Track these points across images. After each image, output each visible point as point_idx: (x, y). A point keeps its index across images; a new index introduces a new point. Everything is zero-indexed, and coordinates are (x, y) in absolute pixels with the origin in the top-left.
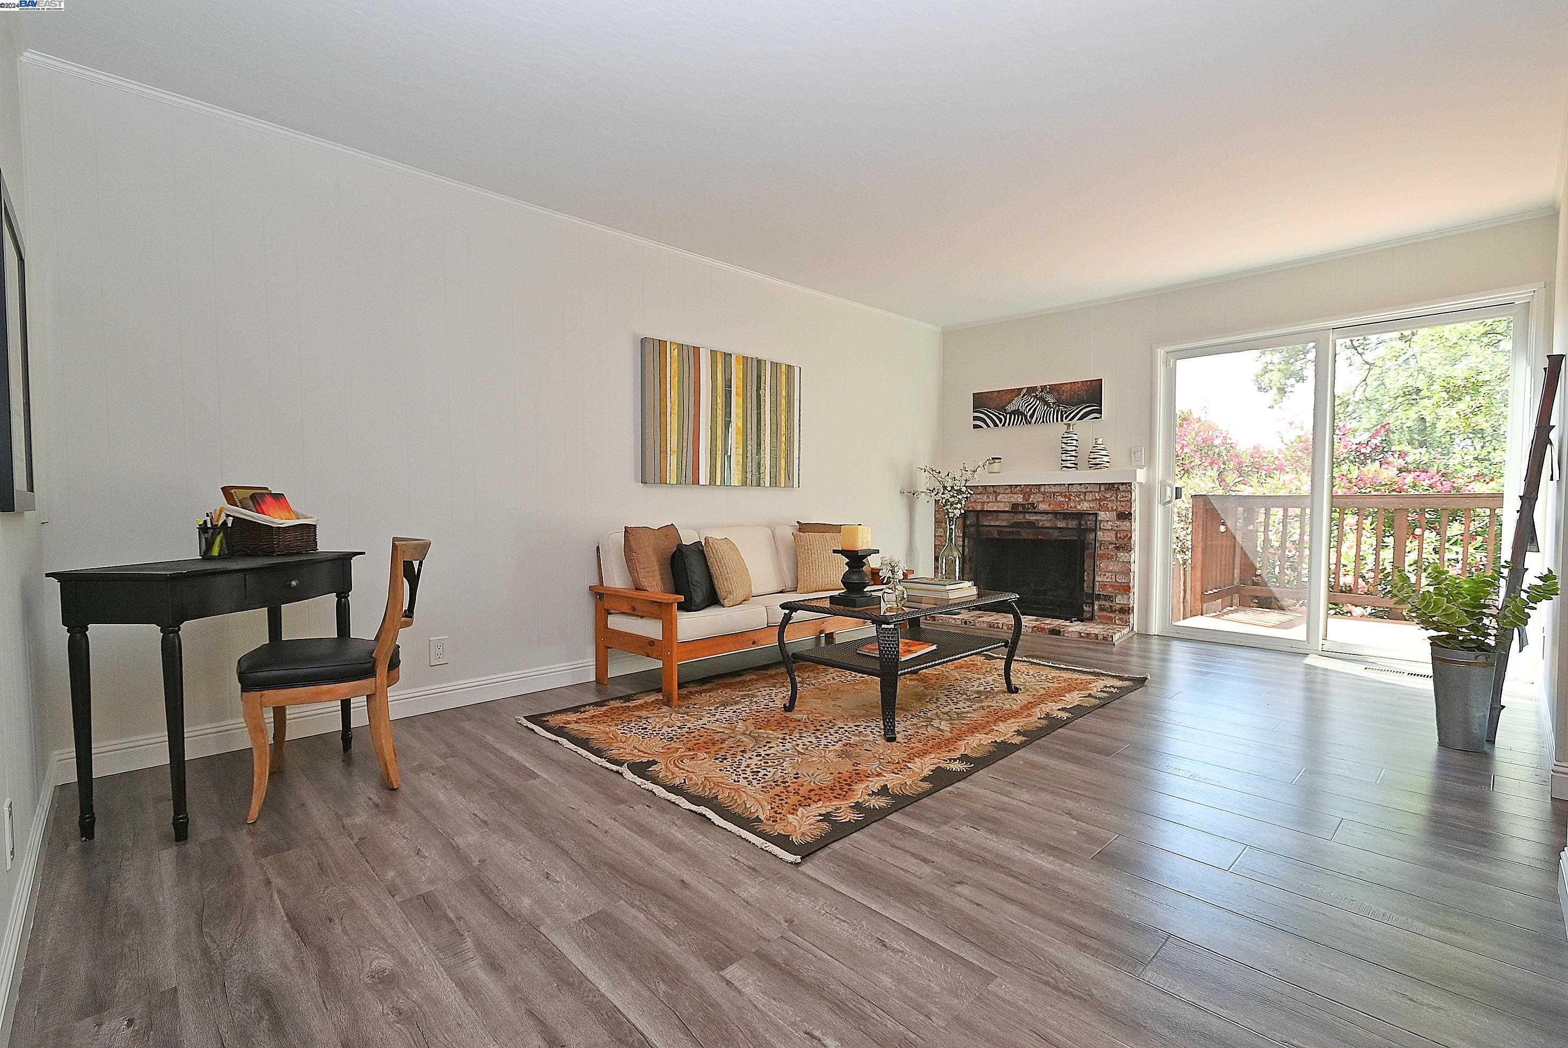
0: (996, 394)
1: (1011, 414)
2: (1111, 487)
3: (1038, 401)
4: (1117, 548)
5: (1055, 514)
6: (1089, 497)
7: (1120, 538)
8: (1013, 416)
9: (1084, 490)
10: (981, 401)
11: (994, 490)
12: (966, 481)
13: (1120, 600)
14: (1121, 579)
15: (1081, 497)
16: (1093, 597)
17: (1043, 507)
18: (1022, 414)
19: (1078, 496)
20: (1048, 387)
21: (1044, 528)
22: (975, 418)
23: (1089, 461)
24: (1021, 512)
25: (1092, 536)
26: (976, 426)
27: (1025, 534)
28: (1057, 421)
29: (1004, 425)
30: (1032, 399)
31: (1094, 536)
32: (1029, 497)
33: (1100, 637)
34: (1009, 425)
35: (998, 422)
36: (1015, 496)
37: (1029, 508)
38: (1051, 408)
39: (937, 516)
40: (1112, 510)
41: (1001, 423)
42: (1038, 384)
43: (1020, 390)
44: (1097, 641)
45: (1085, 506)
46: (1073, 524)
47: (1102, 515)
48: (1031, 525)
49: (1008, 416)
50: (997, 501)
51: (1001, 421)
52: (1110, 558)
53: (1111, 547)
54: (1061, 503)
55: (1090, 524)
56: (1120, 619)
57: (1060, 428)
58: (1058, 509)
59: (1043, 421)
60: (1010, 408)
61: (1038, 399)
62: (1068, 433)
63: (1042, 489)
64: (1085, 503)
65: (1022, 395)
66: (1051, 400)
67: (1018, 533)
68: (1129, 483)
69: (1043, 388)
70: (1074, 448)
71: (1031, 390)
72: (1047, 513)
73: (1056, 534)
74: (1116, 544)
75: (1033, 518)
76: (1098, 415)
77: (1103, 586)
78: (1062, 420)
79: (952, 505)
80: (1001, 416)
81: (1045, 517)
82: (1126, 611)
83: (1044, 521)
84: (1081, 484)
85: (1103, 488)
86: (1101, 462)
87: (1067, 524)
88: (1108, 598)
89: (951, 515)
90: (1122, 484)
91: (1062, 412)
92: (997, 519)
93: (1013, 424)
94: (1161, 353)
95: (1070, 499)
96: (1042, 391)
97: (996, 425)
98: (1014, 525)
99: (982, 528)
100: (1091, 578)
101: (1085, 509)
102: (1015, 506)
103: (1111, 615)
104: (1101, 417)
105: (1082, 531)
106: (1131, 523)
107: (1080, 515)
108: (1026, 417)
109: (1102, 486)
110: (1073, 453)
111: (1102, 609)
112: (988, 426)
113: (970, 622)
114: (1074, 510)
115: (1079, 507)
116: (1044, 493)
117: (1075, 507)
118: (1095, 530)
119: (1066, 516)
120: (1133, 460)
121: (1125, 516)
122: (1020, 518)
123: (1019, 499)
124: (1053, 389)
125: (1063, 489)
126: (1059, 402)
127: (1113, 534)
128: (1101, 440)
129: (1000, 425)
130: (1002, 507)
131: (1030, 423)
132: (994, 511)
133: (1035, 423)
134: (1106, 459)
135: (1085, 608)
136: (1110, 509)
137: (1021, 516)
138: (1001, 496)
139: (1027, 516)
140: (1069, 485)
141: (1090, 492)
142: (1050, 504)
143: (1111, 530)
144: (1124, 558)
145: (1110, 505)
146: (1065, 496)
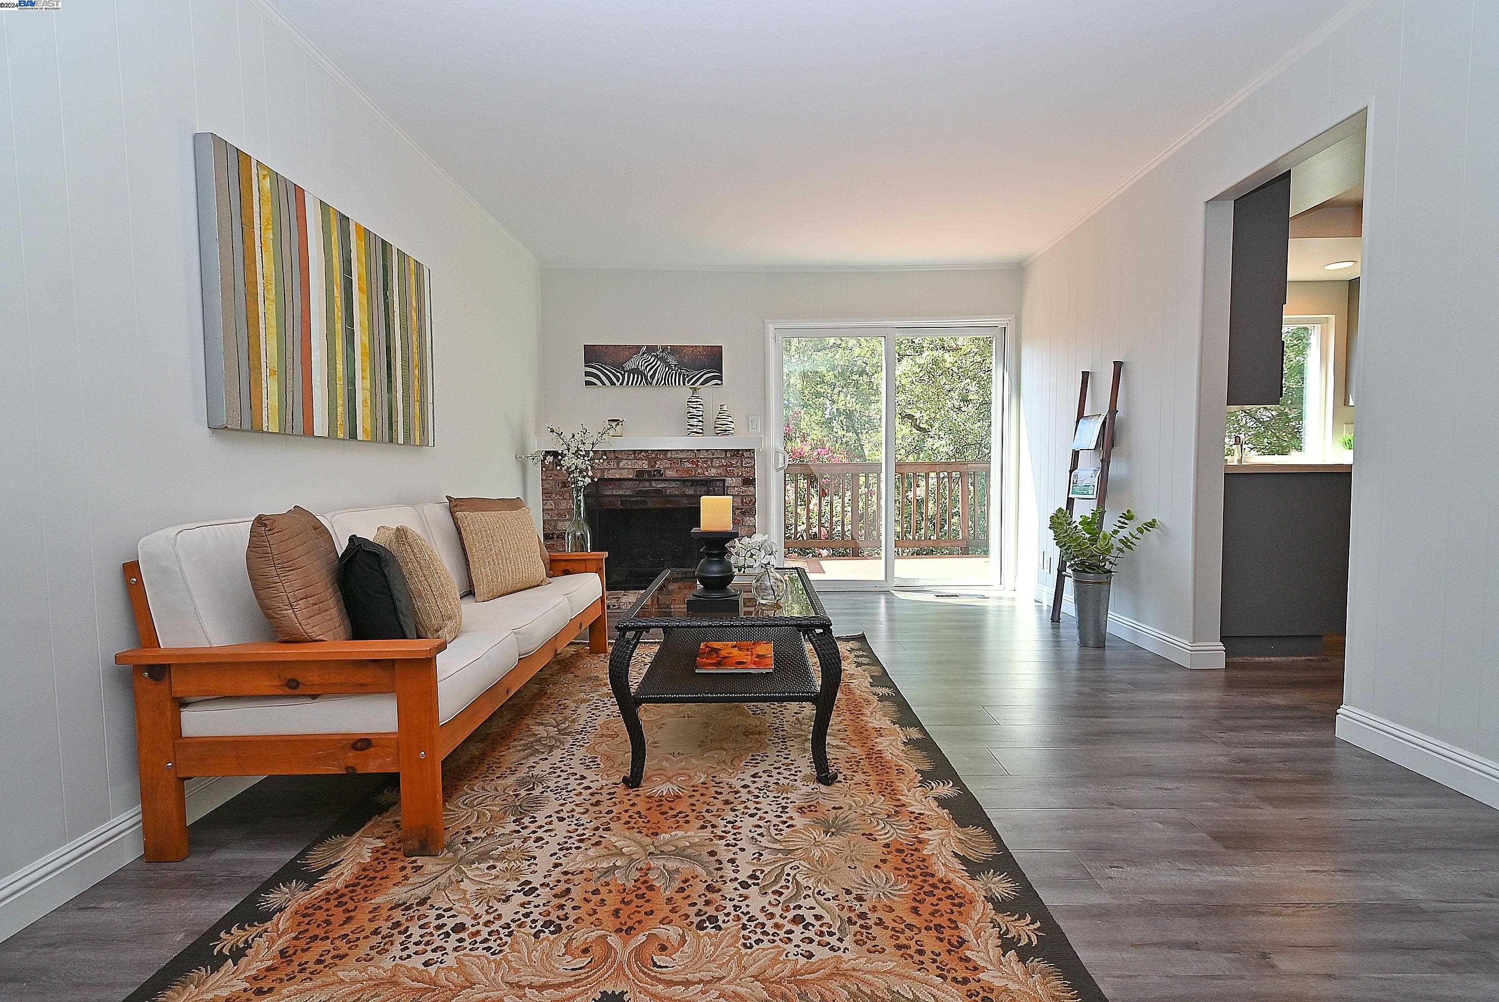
0: (610, 349)
1: (629, 372)
2: (736, 453)
3: (659, 363)
4: (743, 513)
5: (683, 480)
6: (716, 463)
7: (746, 503)
8: (632, 375)
9: (711, 456)
10: (593, 355)
11: (615, 456)
12: (593, 444)
15: (709, 463)
17: (670, 473)
18: (642, 373)
19: (705, 462)
20: (669, 347)
21: (671, 496)
22: (587, 374)
23: (715, 428)
24: (647, 480)
26: (588, 383)
27: (652, 503)
28: (679, 384)
29: (621, 384)
30: (653, 359)
32: (655, 462)
34: (627, 384)
35: (615, 380)
36: (640, 462)
37: (657, 475)
38: (673, 370)
39: (546, 486)
40: (738, 476)
41: (618, 382)
42: (659, 344)
43: (639, 347)
45: (713, 472)
46: (701, 491)
47: (729, 481)
48: (658, 492)
49: (626, 374)
50: (618, 468)
51: (618, 379)
52: (736, 523)
53: (738, 512)
54: (688, 470)
55: (719, 490)
57: (685, 392)
58: (685, 476)
59: (665, 384)
60: (629, 365)
61: (659, 359)
62: (697, 397)
63: (669, 455)
64: (712, 470)
65: (641, 354)
66: (672, 362)
67: (644, 502)
68: (752, 450)
69: (664, 348)
70: (701, 413)
71: (651, 349)
72: (675, 481)
74: (742, 509)
75: (661, 485)
76: (719, 382)
78: (684, 384)
79: (581, 472)
80: (618, 374)
81: (674, 484)
83: (672, 489)
84: (707, 450)
85: (728, 455)
86: (728, 429)
87: (695, 491)
89: (580, 484)
90: (746, 450)
91: (684, 375)
92: (620, 488)
93: (632, 384)
94: (771, 327)
95: (697, 465)
96: (663, 351)
97: (613, 384)
98: (640, 493)
99: (603, 499)
101: (713, 475)
102: (640, 473)
104: (722, 384)
106: (754, 488)
107: (708, 482)
108: (646, 380)
109: (728, 453)
110: (700, 418)
112: (603, 384)
114: (701, 477)
115: (706, 474)
116: (670, 459)
117: (703, 474)
119: (694, 483)
120: (750, 428)
121: (750, 482)
122: (646, 486)
123: (645, 465)
124: (675, 350)
125: (691, 455)
126: (680, 365)
127: (739, 500)
128: (726, 406)
129: (618, 384)
130: (625, 474)
131: (651, 384)
132: (617, 480)
133: (656, 385)
134: (732, 426)
136: (736, 475)
137: (647, 484)
138: (624, 462)
139: (654, 484)
140: (697, 450)
141: (717, 458)
142: (677, 471)
143: (738, 495)
144: (749, 522)
145: (736, 471)
146: (693, 463)
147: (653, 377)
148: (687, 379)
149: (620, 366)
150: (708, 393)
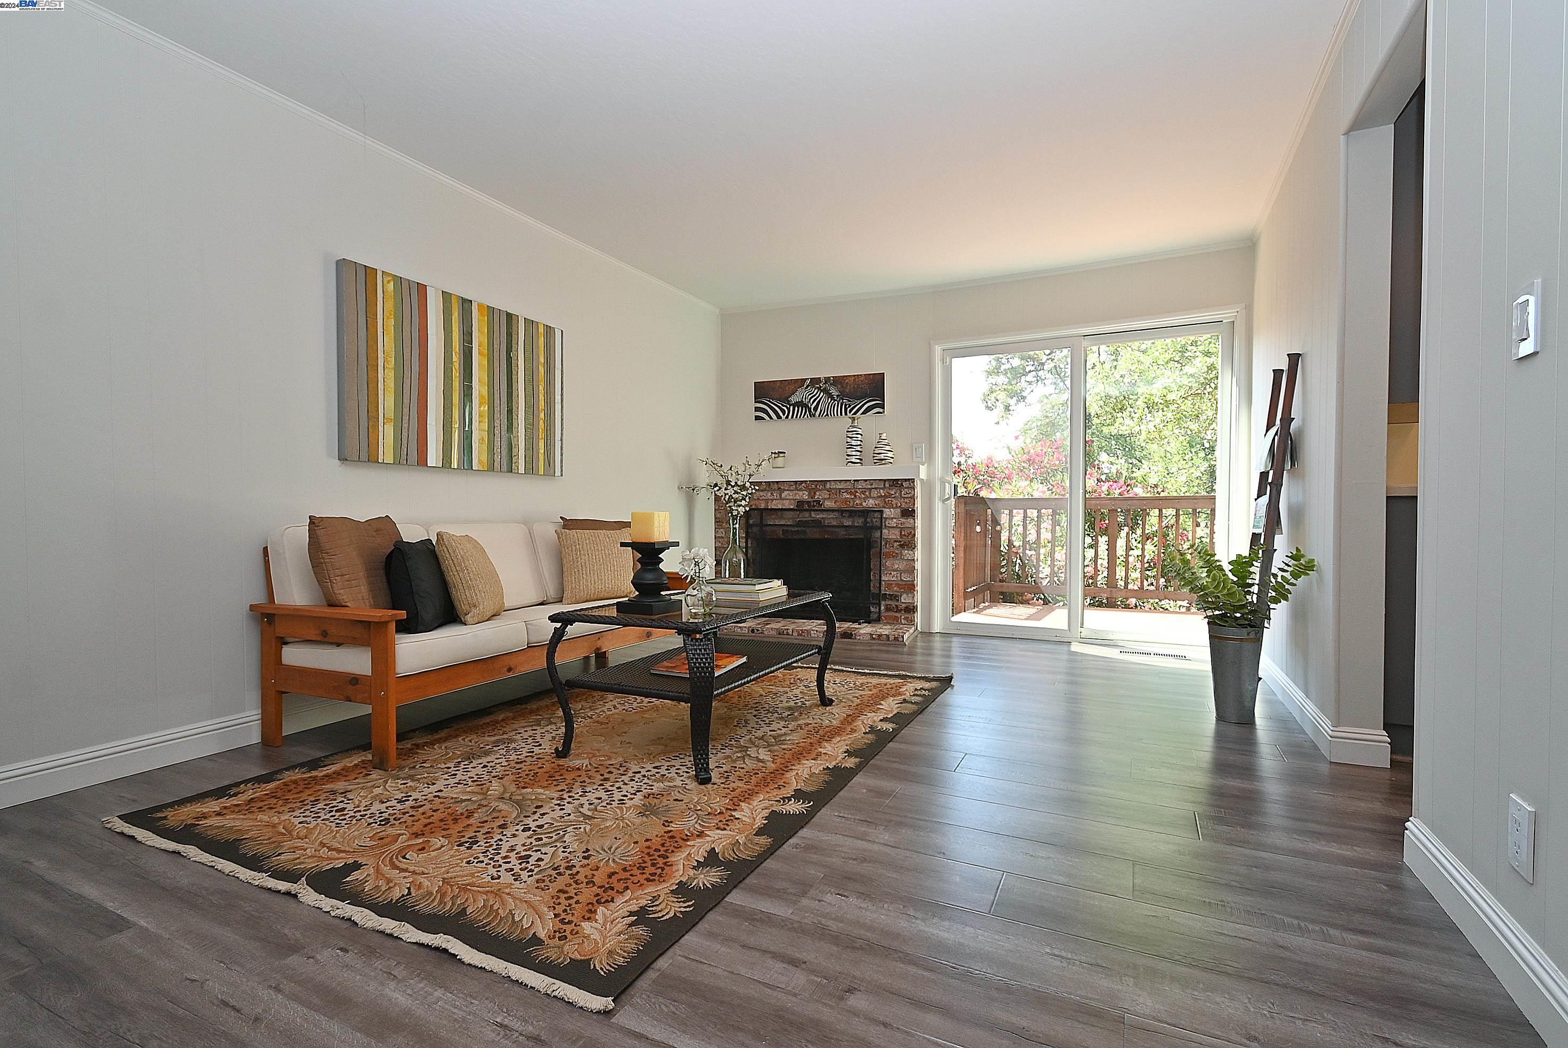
0: (778, 384)
1: (794, 405)
2: (895, 483)
3: (822, 394)
4: (902, 546)
5: (841, 511)
6: (875, 493)
7: (905, 535)
8: (796, 408)
9: (869, 487)
10: (763, 391)
11: (777, 487)
12: (750, 475)
13: (905, 599)
14: (906, 577)
15: (867, 493)
16: (880, 597)
17: (828, 504)
18: (806, 406)
19: (863, 493)
20: (832, 378)
21: (829, 526)
22: (757, 409)
23: (874, 457)
24: (806, 510)
25: (878, 534)
26: (757, 418)
27: (811, 533)
28: (841, 414)
29: (787, 417)
30: (816, 391)
31: (879, 534)
32: (815, 493)
33: (892, 638)
34: (792, 417)
35: (781, 414)
36: (801, 493)
37: (815, 506)
38: (835, 400)
39: (718, 515)
40: (897, 507)
41: (784, 415)
42: (822, 376)
43: (804, 381)
44: (888, 642)
45: (871, 503)
46: (859, 522)
47: (887, 512)
48: (818, 523)
49: (792, 408)
50: (781, 499)
51: (784, 413)
52: (895, 556)
53: (896, 544)
54: (847, 500)
55: (876, 522)
56: (906, 619)
57: (846, 421)
58: (844, 506)
59: (827, 415)
60: (794, 399)
61: (822, 391)
62: (854, 427)
63: (828, 486)
64: (870, 501)
65: (805, 386)
66: (834, 392)
67: (805, 532)
68: (912, 479)
69: (827, 380)
70: (859, 443)
71: (815, 381)
72: (833, 511)
73: (842, 533)
74: (901, 542)
75: (820, 516)
76: (881, 410)
77: (889, 585)
78: (846, 414)
79: (735, 502)
80: (784, 408)
81: (833, 515)
82: (911, 609)
83: (831, 519)
84: (866, 481)
85: (887, 485)
86: (886, 458)
87: (853, 522)
88: (895, 597)
89: (735, 513)
90: (906, 480)
91: (846, 405)
92: (782, 518)
93: (796, 417)
94: (938, 349)
95: (855, 496)
96: (826, 383)
97: (779, 417)
98: (799, 524)
99: (767, 528)
100: (878, 577)
101: (871, 506)
102: (800, 503)
103: (897, 614)
104: (884, 412)
105: (868, 529)
106: (914, 520)
107: (865, 513)
108: (810, 411)
109: (887, 483)
110: (858, 448)
111: (888, 609)
112: (771, 418)
113: (758, 630)
114: (860, 508)
115: (864, 504)
116: (829, 490)
117: (861, 504)
118: (881, 528)
119: (852, 513)
120: (914, 457)
121: (909, 513)
122: (805, 516)
123: (805, 496)
124: (837, 381)
125: (849, 486)
126: (842, 396)
127: (897, 532)
128: (885, 435)
129: (784, 417)
130: (787, 504)
131: (814, 416)
132: (779, 509)
133: (819, 416)
134: (890, 454)
135: (872, 609)
136: (895, 506)
137: (807, 514)
138: (786, 493)
139: (813, 514)
140: (854, 481)
141: (875, 488)
142: (835, 501)
143: (896, 527)
144: (908, 555)
145: (894, 502)
146: (851, 493)
147: (816, 409)
148: (849, 409)
149: (786, 400)
150: (867, 422)
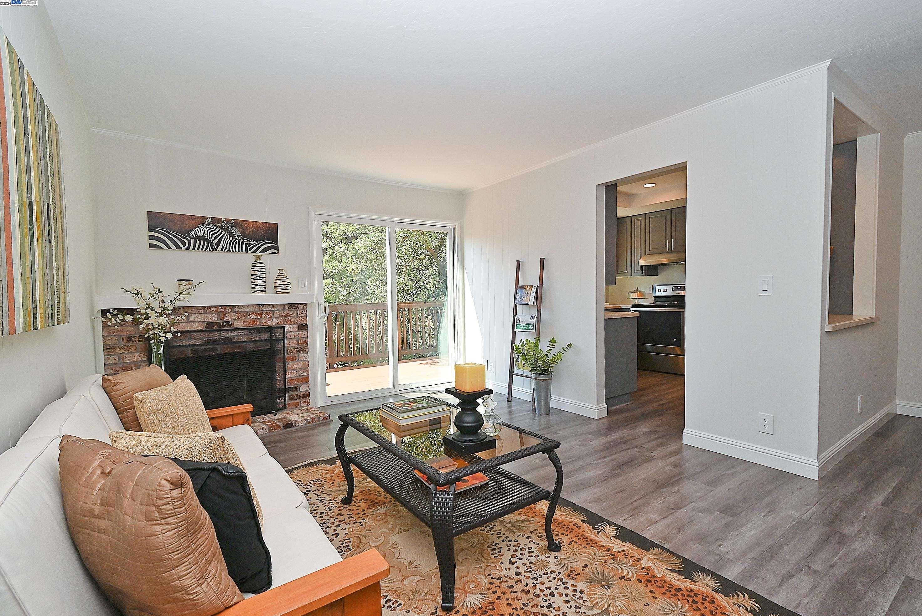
0: (177, 217)
1: (196, 239)
2: (292, 306)
3: (223, 233)
4: (299, 351)
5: (249, 330)
6: (277, 314)
7: (301, 343)
8: (198, 242)
9: (273, 309)
10: (158, 221)
11: (185, 311)
13: (303, 389)
14: (303, 373)
15: (271, 314)
16: (285, 391)
17: (238, 324)
18: (208, 241)
19: (269, 314)
21: (239, 342)
22: (151, 237)
23: (275, 287)
24: (216, 330)
25: (281, 344)
26: (152, 246)
27: (221, 350)
28: (242, 251)
29: (188, 248)
30: (218, 229)
31: (282, 344)
32: (224, 316)
33: (322, 418)
35: (181, 245)
36: (210, 316)
37: (226, 326)
38: (236, 239)
39: (108, 342)
40: (294, 324)
42: (224, 216)
43: (204, 219)
44: (320, 422)
45: (274, 322)
46: (265, 336)
47: (288, 328)
48: (228, 341)
49: (192, 241)
50: (188, 321)
51: (184, 244)
52: (294, 359)
53: (295, 351)
54: (254, 321)
55: (280, 335)
56: (304, 402)
57: (248, 258)
58: (252, 326)
59: (229, 250)
61: (223, 230)
62: (256, 262)
63: (236, 309)
64: (274, 320)
65: (206, 223)
66: (237, 234)
67: (216, 349)
68: (305, 303)
69: (228, 221)
70: (264, 275)
71: (216, 221)
72: (242, 329)
73: (251, 346)
74: (298, 348)
75: (229, 334)
76: (276, 251)
77: (291, 381)
78: (247, 251)
81: (241, 333)
82: (306, 395)
83: (240, 336)
84: (269, 305)
85: (286, 308)
86: (286, 288)
87: (260, 337)
88: (295, 389)
90: (300, 304)
91: (246, 244)
92: (190, 339)
95: (261, 317)
96: (227, 223)
98: (209, 342)
99: (174, 350)
100: (282, 376)
101: (275, 323)
102: (210, 325)
103: (297, 401)
105: (273, 341)
106: (307, 332)
107: (270, 329)
108: (212, 246)
109: (286, 306)
110: (263, 280)
111: (291, 398)
112: (169, 247)
114: (265, 326)
115: (269, 323)
116: (237, 313)
117: (266, 323)
118: (284, 339)
119: (259, 330)
120: (300, 287)
121: (303, 327)
122: (216, 336)
123: (214, 318)
124: (237, 223)
125: (256, 309)
126: (243, 236)
127: (295, 341)
128: (283, 270)
130: (195, 327)
131: (217, 250)
132: (190, 331)
133: (222, 250)
134: (290, 285)
135: (278, 401)
136: (293, 323)
137: (217, 334)
138: (194, 316)
139: (223, 333)
140: (261, 305)
141: (278, 310)
142: (244, 322)
143: (295, 338)
144: (304, 357)
145: (293, 320)
146: (257, 314)
147: (218, 244)
148: (249, 248)
149: (187, 233)
150: (266, 258)
